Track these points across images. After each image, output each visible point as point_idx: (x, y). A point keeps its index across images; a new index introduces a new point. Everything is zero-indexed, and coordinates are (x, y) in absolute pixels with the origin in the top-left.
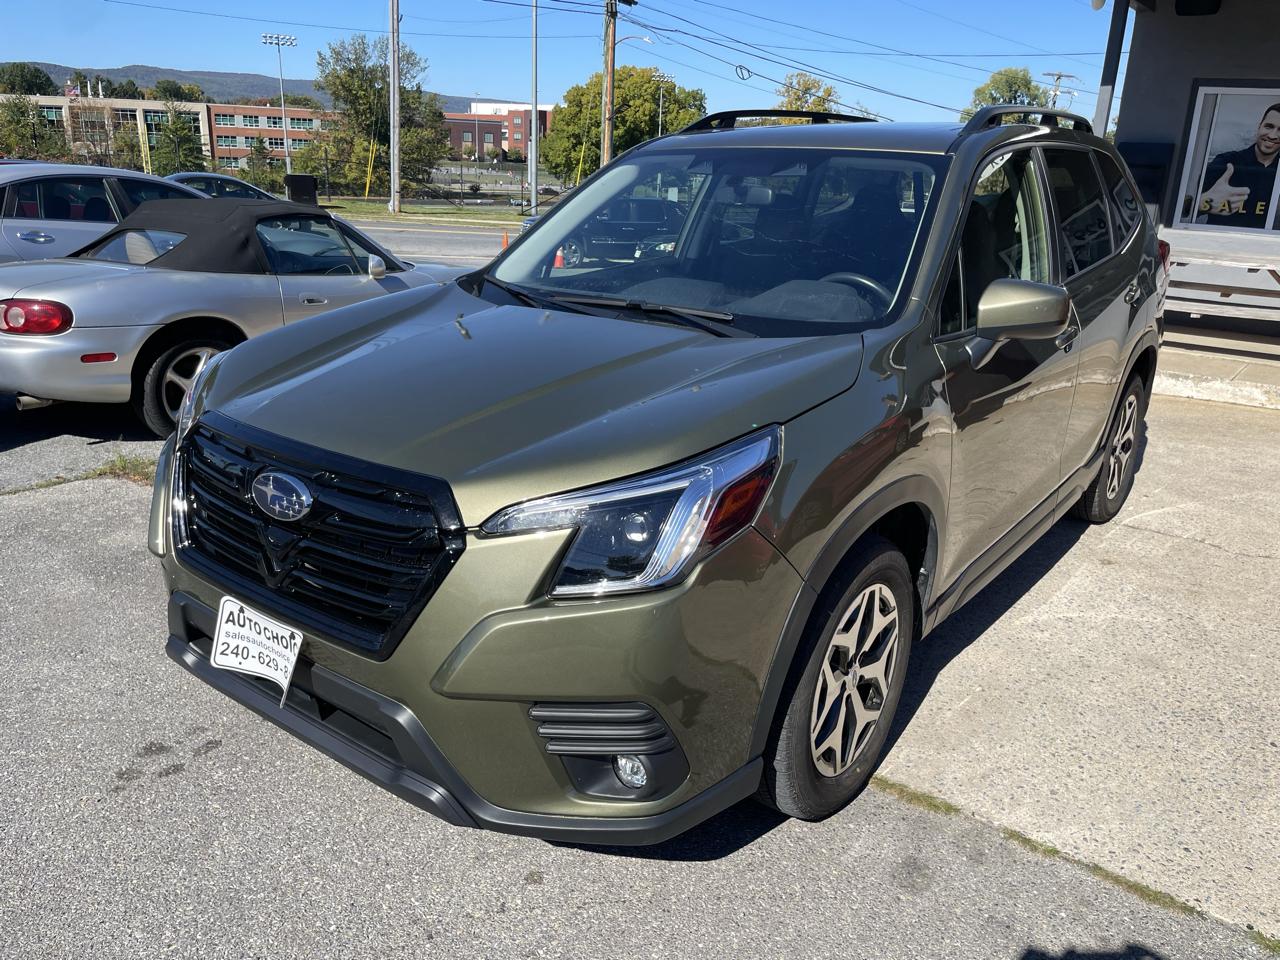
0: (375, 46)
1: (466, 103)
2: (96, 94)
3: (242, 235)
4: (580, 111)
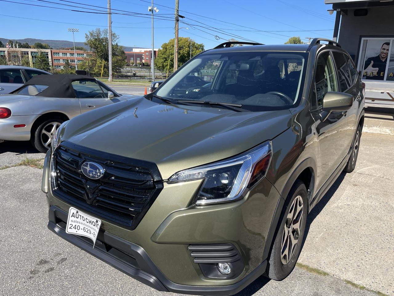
0: (103, 32)
1: (131, 49)
2: (16, 47)
3: (67, 86)
4: (166, 51)
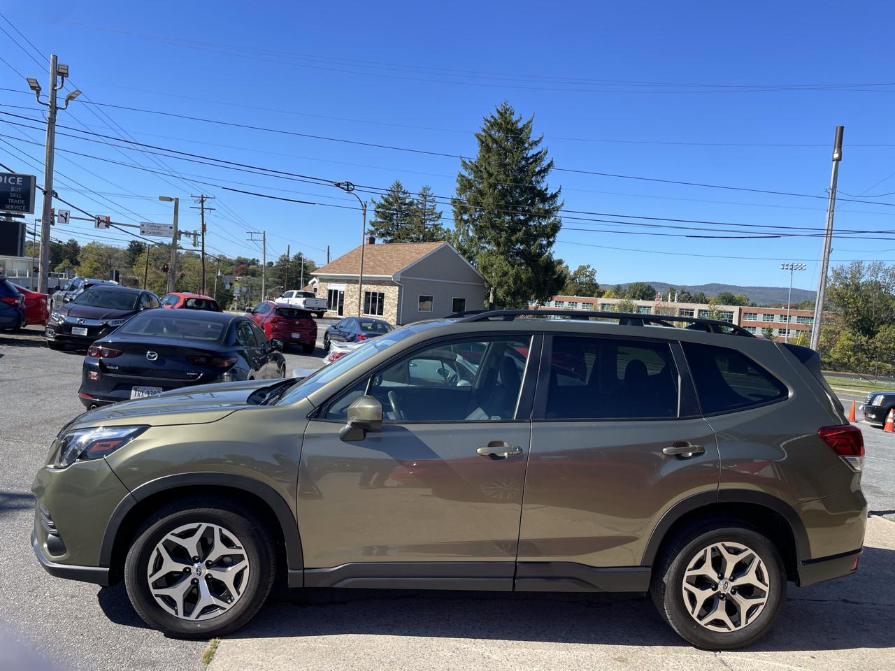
0: (869, 268)
2: (673, 300)
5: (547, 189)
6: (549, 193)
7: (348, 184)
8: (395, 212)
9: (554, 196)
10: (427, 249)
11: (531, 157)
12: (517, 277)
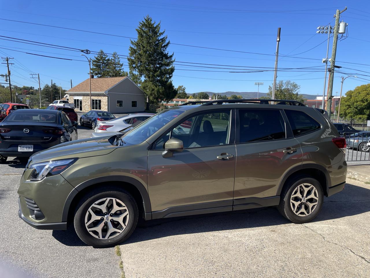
0: (285, 83)
1: (315, 97)
4: (351, 98)
5: (168, 53)
6: (169, 55)
7: (87, 51)
8: (101, 64)
9: (171, 57)
10: (118, 80)
11: (160, 40)
12: (158, 91)
